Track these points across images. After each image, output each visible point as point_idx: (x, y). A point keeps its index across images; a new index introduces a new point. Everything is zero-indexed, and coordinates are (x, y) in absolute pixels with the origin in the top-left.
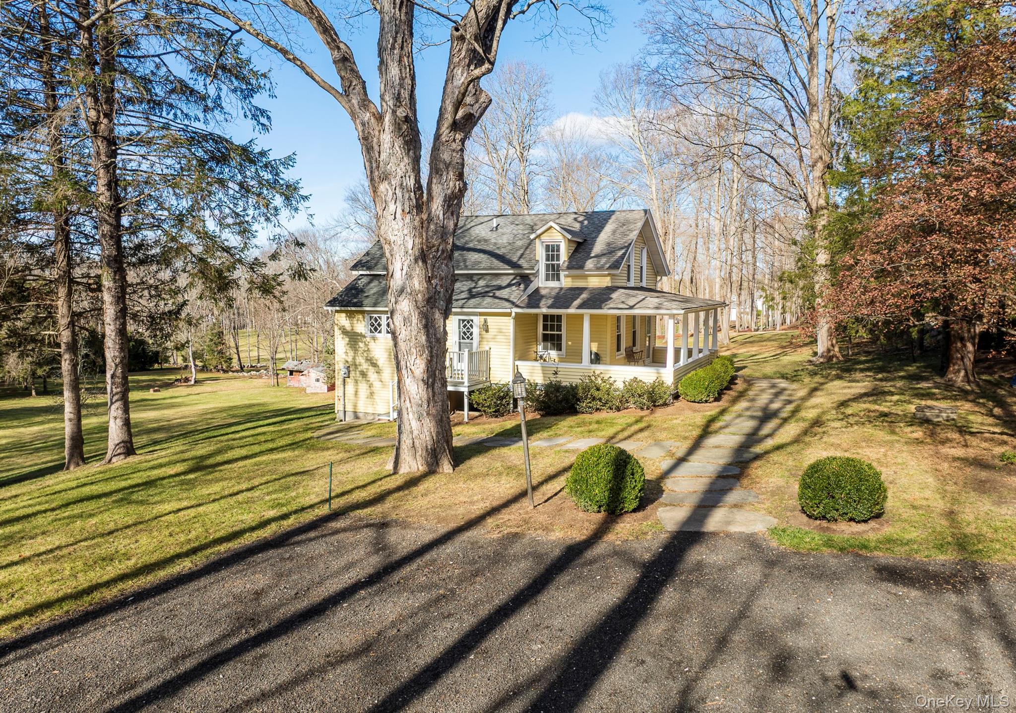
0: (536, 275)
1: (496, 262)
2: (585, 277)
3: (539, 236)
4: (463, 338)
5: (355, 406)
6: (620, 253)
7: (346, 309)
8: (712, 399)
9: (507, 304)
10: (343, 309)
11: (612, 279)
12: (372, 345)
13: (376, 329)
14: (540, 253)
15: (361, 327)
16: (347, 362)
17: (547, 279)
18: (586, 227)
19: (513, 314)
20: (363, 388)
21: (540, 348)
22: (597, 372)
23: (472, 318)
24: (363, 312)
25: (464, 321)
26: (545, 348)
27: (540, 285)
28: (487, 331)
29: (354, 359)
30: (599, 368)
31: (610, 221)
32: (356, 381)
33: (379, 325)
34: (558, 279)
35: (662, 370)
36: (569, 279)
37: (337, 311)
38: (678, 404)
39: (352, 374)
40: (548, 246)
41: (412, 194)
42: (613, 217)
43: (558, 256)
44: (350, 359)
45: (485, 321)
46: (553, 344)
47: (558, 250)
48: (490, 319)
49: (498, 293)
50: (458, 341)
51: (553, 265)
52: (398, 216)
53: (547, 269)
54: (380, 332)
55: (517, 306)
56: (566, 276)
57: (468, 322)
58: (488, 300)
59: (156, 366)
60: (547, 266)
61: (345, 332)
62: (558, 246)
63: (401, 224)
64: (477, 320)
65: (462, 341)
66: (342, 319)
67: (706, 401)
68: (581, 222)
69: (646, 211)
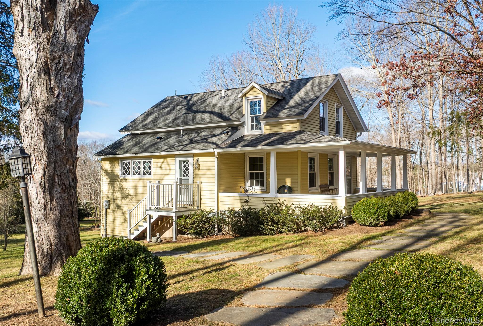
0: (243, 125)
1: (215, 118)
2: (280, 124)
3: (245, 95)
4: (184, 176)
5: (113, 231)
6: (308, 104)
7: (108, 157)
8: (382, 224)
9: (213, 146)
10: (106, 157)
11: (301, 125)
12: (124, 183)
13: (126, 172)
14: (246, 109)
15: (118, 171)
16: (108, 197)
17: (252, 129)
18: (289, 90)
19: (216, 154)
20: (119, 216)
21: (247, 184)
22: (282, 200)
23: (189, 159)
24: (118, 159)
25: (184, 162)
26: (251, 185)
27: (246, 134)
28: (199, 169)
29: (113, 194)
30: (284, 197)
31: (308, 84)
32: (114, 212)
33: (129, 168)
34: (260, 129)
35: (336, 197)
36: (268, 128)
37: (103, 159)
38: (349, 227)
39: (112, 206)
40: (252, 103)
41: (39, 13)
42: (311, 82)
43: (260, 110)
44: (110, 195)
45: (197, 161)
46: (258, 181)
47: (260, 105)
48: (201, 159)
49: (210, 140)
50: (179, 178)
51: (256, 117)
52: (26, 33)
53: (252, 121)
54: (129, 174)
55: (219, 147)
56: (266, 125)
57: (187, 163)
58: (202, 145)
59: (86, 219)
60: (252, 118)
61: (108, 174)
62: (260, 102)
63: (27, 40)
64: (192, 160)
65: (183, 178)
66: (107, 165)
67: (377, 225)
68: (286, 87)
69: (337, 75)
